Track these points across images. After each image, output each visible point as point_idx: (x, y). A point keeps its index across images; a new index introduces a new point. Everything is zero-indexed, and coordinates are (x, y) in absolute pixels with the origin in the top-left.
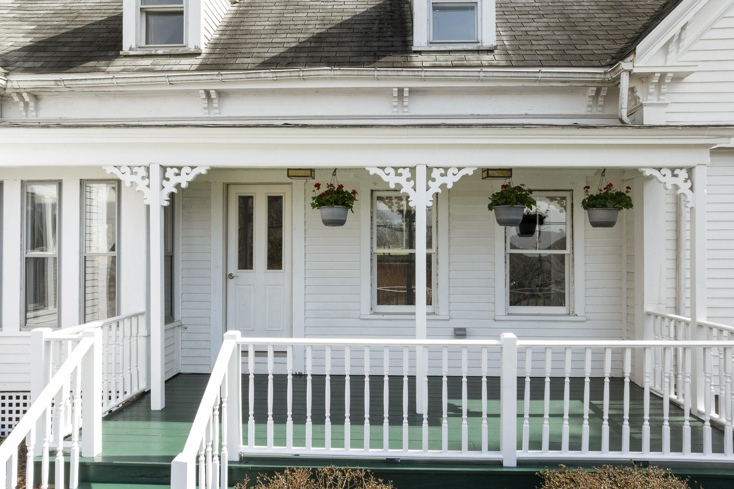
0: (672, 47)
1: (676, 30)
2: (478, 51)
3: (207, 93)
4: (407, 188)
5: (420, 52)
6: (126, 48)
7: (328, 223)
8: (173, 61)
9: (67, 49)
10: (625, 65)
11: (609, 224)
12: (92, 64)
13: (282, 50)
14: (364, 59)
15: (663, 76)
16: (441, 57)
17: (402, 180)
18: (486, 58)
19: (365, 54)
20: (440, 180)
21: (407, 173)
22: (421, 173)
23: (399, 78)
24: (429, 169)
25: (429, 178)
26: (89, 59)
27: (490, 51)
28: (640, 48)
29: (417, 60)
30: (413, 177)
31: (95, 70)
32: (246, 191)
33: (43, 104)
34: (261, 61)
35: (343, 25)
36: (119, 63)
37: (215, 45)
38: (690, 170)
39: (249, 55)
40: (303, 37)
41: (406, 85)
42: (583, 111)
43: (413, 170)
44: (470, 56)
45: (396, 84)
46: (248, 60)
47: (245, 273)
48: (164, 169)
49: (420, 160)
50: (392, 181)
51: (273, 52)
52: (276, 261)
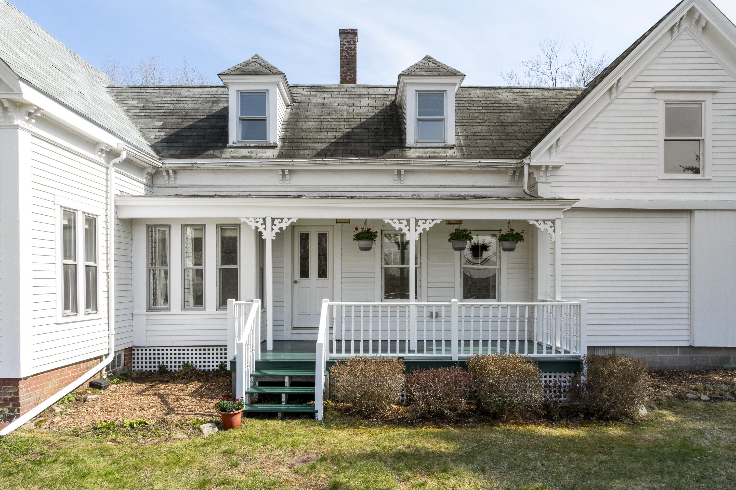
0: (553, 150)
1: (554, 141)
2: (445, 148)
3: (283, 171)
4: (405, 230)
5: (410, 148)
6: (231, 142)
7: (362, 249)
8: (261, 151)
9: (190, 141)
10: (526, 161)
11: (512, 250)
12: (211, 152)
13: (327, 145)
14: (377, 152)
15: (547, 167)
16: (423, 151)
17: (402, 226)
18: (450, 152)
19: (378, 148)
20: (423, 226)
21: (405, 223)
22: (413, 223)
23: (398, 165)
24: (417, 221)
25: (417, 225)
26: (208, 149)
27: (452, 147)
28: (533, 152)
29: (409, 153)
30: (408, 225)
31: (213, 157)
32: (305, 230)
33: (179, 176)
34: (315, 152)
35: (361, 125)
36: (228, 151)
37: (284, 139)
38: (553, 222)
39: (307, 148)
40: (338, 134)
41: (403, 168)
42: (506, 183)
43: (408, 221)
44: (440, 151)
45: (396, 168)
46: (307, 152)
47: (304, 280)
48: (273, 220)
49: (412, 215)
50: (397, 226)
51: (322, 146)
52: (322, 273)
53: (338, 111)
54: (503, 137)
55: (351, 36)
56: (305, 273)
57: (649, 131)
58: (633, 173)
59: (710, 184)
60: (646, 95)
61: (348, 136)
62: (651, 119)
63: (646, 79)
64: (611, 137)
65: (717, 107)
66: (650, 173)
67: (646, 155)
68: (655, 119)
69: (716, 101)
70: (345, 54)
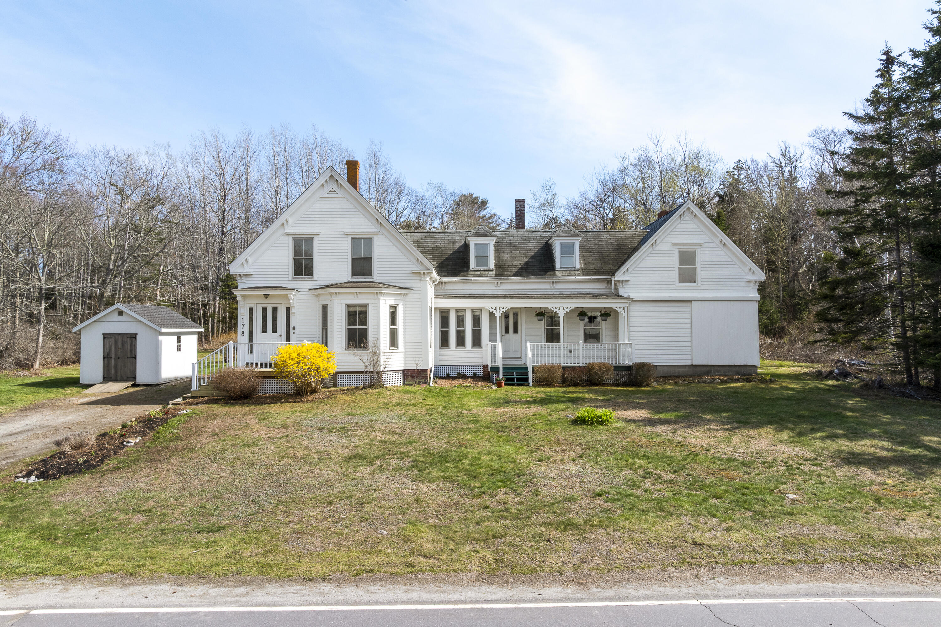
0: (626, 273)
1: (626, 269)
2: (574, 270)
3: (498, 283)
4: (558, 312)
5: (558, 271)
6: (471, 268)
7: (539, 320)
8: (486, 273)
10: (613, 279)
11: (606, 320)
12: (462, 273)
13: (517, 269)
14: (542, 273)
15: (622, 281)
16: (564, 272)
17: (557, 310)
18: (577, 272)
19: (541, 271)
20: (566, 310)
22: (561, 309)
23: (552, 279)
24: (564, 308)
25: (563, 310)
26: (460, 272)
27: (578, 270)
28: (616, 275)
29: (557, 273)
30: (559, 310)
31: (464, 276)
33: (447, 285)
34: (512, 273)
35: (532, 257)
36: (470, 273)
37: (495, 266)
38: (624, 308)
39: (508, 271)
40: (522, 263)
41: (554, 281)
42: (604, 287)
43: (559, 308)
44: (572, 272)
45: (551, 281)
46: (509, 273)
47: (507, 335)
48: (500, 308)
49: (561, 305)
50: (555, 310)
51: (515, 270)
52: (516, 331)
53: (519, 248)
54: (603, 264)
55: (522, 203)
56: (507, 331)
57: (671, 263)
58: (664, 283)
59: (700, 288)
60: (669, 246)
61: (527, 263)
62: (672, 258)
63: (669, 239)
64: (653, 266)
65: (702, 252)
66: (672, 283)
67: (670, 275)
68: (674, 258)
69: (702, 249)
70: (519, 212)
